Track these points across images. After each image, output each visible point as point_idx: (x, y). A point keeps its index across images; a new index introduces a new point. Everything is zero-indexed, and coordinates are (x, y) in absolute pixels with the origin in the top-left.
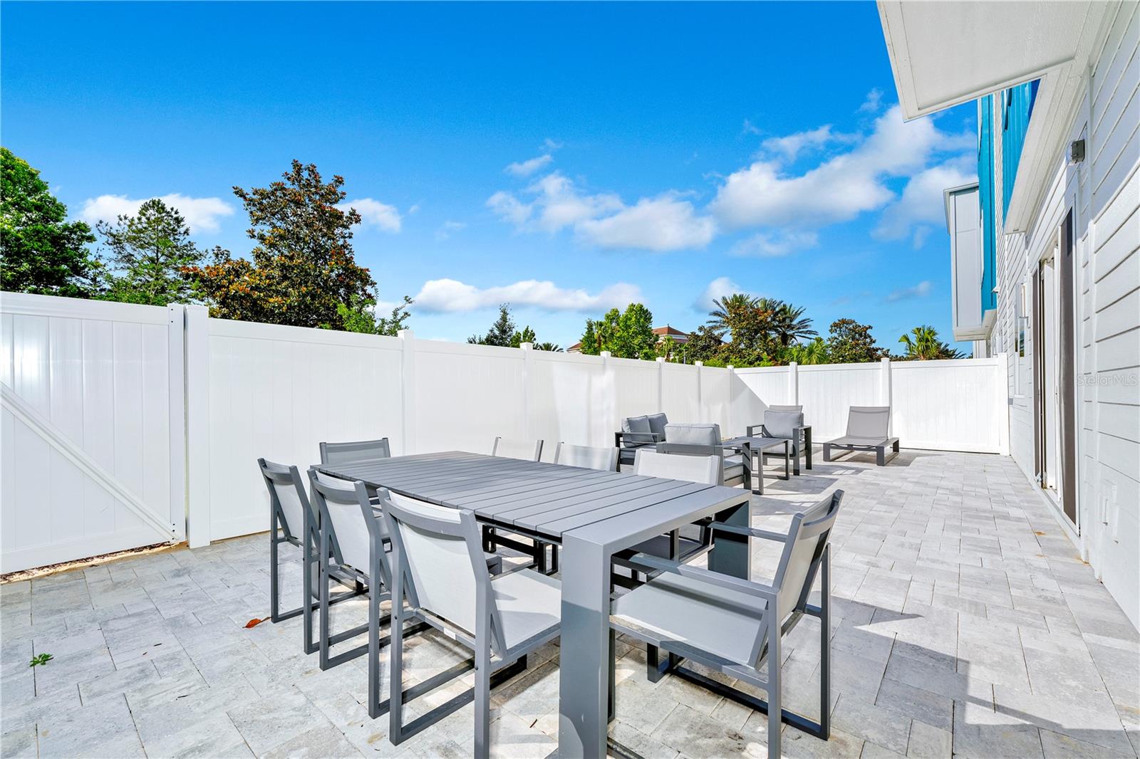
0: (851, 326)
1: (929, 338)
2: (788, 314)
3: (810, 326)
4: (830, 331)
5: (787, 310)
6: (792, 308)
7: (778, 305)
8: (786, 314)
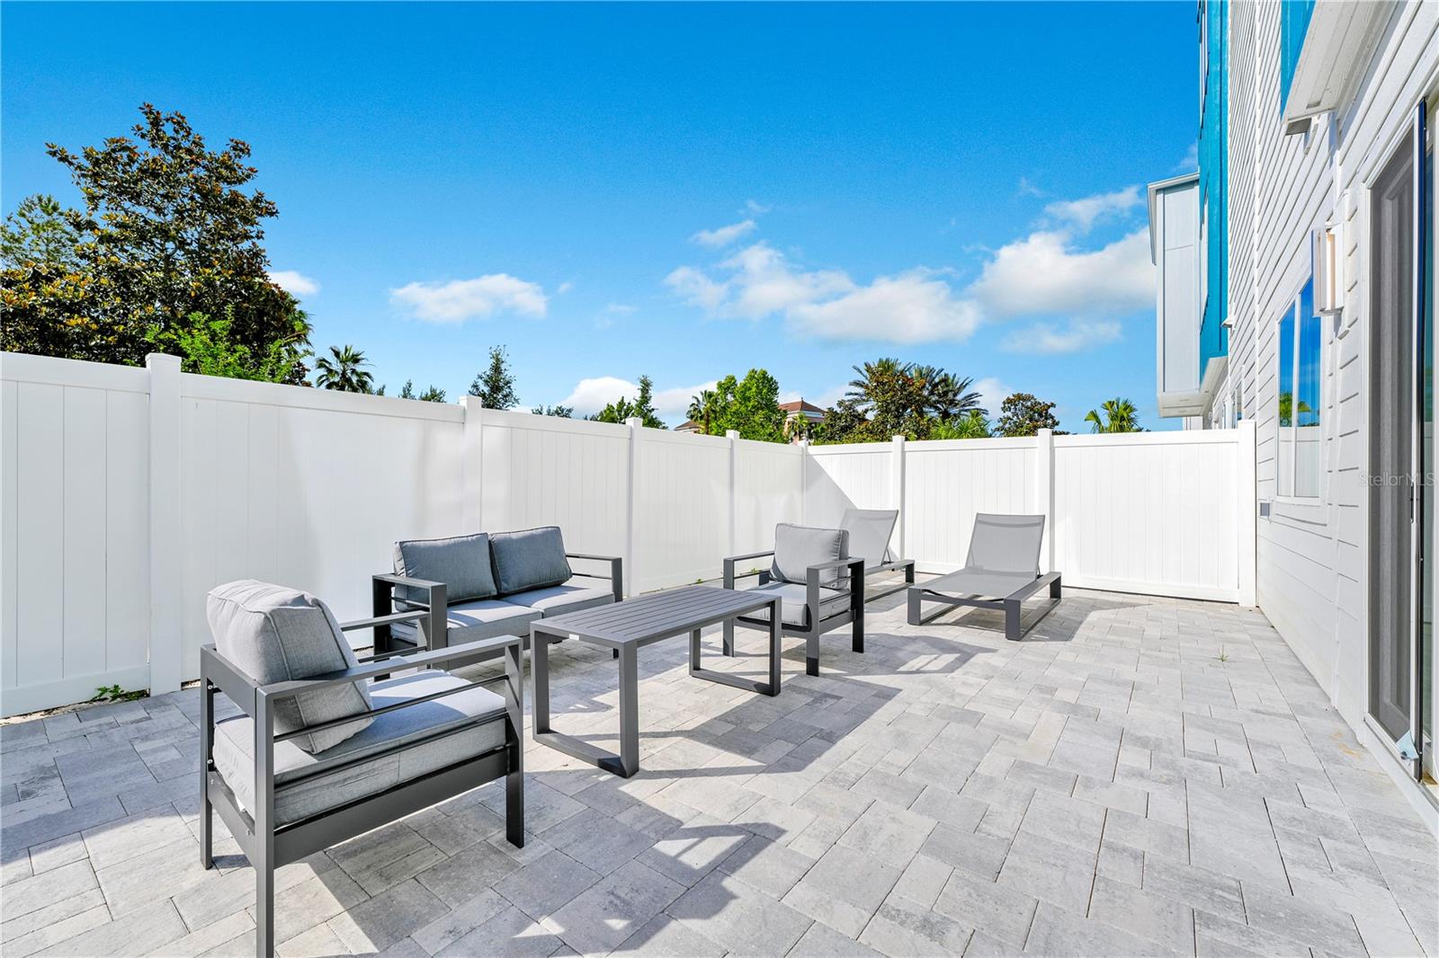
0: (1029, 404)
1: (1125, 415)
2: (951, 387)
3: (978, 402)
4: (1003, 409)
5: (950, 381)
6: (956, 378)
7: (937, 374)
8: (947, 386)
